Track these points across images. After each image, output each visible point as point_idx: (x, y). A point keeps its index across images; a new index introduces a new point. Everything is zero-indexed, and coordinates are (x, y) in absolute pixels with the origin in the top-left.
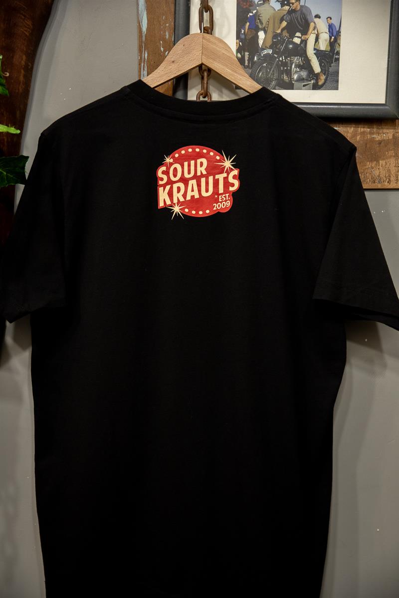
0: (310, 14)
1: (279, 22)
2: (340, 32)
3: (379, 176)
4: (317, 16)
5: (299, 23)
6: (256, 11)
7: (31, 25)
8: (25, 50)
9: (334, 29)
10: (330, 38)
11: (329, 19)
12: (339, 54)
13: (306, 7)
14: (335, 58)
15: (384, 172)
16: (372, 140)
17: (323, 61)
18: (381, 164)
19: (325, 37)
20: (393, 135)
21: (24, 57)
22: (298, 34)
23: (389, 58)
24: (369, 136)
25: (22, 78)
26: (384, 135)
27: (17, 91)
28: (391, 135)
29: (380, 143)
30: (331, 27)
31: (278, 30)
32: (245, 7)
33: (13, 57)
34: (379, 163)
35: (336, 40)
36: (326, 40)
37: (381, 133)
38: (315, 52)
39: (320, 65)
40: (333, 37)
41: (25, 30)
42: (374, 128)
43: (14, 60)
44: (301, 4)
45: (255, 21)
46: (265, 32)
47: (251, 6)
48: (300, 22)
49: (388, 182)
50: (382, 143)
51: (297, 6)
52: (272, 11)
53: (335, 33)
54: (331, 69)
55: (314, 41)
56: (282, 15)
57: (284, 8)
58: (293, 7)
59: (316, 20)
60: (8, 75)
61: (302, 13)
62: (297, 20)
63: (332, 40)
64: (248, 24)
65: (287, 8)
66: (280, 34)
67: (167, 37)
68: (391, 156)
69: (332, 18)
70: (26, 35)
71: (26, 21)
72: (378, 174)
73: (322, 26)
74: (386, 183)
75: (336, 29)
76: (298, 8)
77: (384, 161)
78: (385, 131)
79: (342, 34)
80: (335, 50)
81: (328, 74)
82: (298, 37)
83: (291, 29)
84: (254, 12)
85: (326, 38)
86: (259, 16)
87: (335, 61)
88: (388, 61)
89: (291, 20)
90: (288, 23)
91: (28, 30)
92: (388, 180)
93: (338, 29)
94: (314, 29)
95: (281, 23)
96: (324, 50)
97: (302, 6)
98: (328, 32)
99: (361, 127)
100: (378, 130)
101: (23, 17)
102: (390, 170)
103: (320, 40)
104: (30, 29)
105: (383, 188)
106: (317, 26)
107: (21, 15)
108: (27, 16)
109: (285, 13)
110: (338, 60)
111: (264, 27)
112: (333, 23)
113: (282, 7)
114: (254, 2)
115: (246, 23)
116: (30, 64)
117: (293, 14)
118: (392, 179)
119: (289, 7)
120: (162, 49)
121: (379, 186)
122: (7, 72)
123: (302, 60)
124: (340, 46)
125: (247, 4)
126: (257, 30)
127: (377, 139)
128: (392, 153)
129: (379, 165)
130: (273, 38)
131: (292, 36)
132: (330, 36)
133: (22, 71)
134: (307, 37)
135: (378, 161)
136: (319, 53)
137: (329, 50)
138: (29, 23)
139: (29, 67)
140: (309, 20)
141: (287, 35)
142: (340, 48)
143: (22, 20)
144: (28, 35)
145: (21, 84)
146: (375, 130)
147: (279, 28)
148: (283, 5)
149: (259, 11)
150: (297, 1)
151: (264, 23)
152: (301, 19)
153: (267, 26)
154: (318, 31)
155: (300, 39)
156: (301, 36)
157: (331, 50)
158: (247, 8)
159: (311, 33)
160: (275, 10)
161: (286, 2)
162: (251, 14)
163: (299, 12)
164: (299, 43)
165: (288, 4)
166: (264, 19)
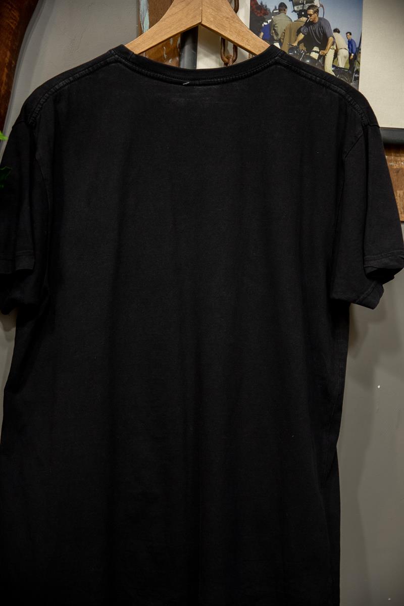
0: (328, 27)
1: (296, 34)
2: (360, 50)
4: (337, 31)
5: (317, 37)
6: (270, 20)
7: (17, 17)
8: (10, 44)
9: (353, 46)
10: (350, 55)
11: (349, 34)
12: (359, 72)
13: (325, 19)
14: (355, 77)
18: (398, 194)
19: (344, 53)
21: (8, 54)
22: (316, 49)
25: (4, 78)
26: (402, 163)
29: (398, 171)
30: (350, 43)
31: (295, 42)
32: (259, 15)
35: (356, 58)
36: (345, 57)
37: (398, 161)
38: (333, 69)
40: (353, 54)
41: (11, 22)
42: (391, 155)
44: (319, 16)
45: (270, 30)
46: (281, 44)
47: (265, 14)
48: (319, 36)
50: (400, 172)
51: (315, 18)
52: (289, 22)
53: (355, 50)
55: (333, 57)
56: (300, 27)
57: (301, 19)
58: (311, 19)
59: (335, 34)
61: (321, 26)
62: (315, 33)
63: (352, 57)
64: (263, 32)
65: (304, 19)
69: (352, 33)
70: (12, 28)
71: (13, 12)
73: (341, 41)
75: (355, 45)
76: (317, 20)
79: (362, 51)
80: (354, 68)
82: (316, 52)
83: (309, 42)
84: (269, 21)
85: (345, 55)
86: (274, 27)
87: (355, 80)
89: (308, 33)
90: (305, 36)
91: (15, 22)
93: (357, 46)
94: (333, 45)
95: (297, 35)
96: (343, 67)
97: (320, 19)
98: (347, 48)
100: (396, 158)
101: (10, 7)
103: (339, 57)
104: (16, 21)
106: (336, 41)
107: (8, 5)
108: (14, 6)
109: (302, 24)
110: (357, 79)
111: (279, 39)
112: (353, 39)
113: (299, 18)
114: (269, 10)
115: (260, 32)
116: (13, 62)
117: (311, 26)
119: (306, 19)
120: (165, 56)
124: (359, 64)
125: (261, 12)
126: (272, 41)
127: (395, 167)
130: (289, 52)
131: (310, 50)
132: (349, 53)
133: (5, 69)
134: (325, 52)
138: (16, 14)
139: (13, 66)
140: (328, 34)
142: (359, 66)
143: (8, 11)
144: (14, 28)
145: (4, 84)
146: (393, 155)
147: (296, 40)
148: (300, 16)
149: (274, 21)
150: (315, 12)
151: (280, 34)
152: (319, 32)
153: (283, 38)
154: (336, 47)
155: (318, 54)
156: (319, 51)
157: (350, 68)
158: (261, 16)
159: (330, 48)
160: (291, 21)
161: (303, 13)
162: (266, 24)
163: (318, 25)
164: (317, 59)
165: (306, 15)
166: (280, 30)
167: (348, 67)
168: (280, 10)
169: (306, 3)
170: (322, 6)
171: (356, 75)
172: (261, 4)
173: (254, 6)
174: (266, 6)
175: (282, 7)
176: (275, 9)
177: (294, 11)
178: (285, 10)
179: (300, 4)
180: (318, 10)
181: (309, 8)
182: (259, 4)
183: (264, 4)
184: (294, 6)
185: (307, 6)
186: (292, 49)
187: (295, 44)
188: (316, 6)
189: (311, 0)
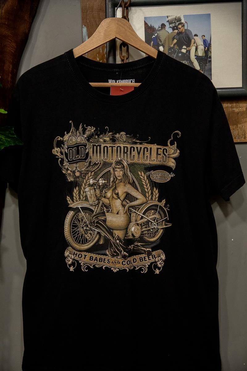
0: (191, 34)
1: (172, 40)
2: (211, 44)
3: (238, 134)
4: (196, 35)
6: (157, 34)
8: (11, 61)
9: (207, 43)
10: (205, 48)
11: (203, 36)
12: (211, 57)
13: (189, 30)
14: (209, 60)
15: (241, 132)
16: (233, 112)
17: (201, 62)
19: (201, 48)
21: (11, 66)
22: (184, 47)
23: (243, 58)
24: (230, 109)
25: (10, 79)
26: (241, 109)
27: (7, 87)
28: (245, 107)
30: (205, 41)
32: (150, 32)
33: (4, 66)
34: (238, 126)
35: (208, 49)
36: (202, 50)
37: (238, 107)
38: (195, 57)
39: (200, 65)
40: (206, 48)
41: (12, 49)
43: (5, 68)
44: (185, 28)
45: (157, 40)
46: (164, 47)
47: (153, 31)
49: (244, 138)
50: (239, 114)
51: (182, 30)
52: (167, 34)
53: (207, 45)
54: (206, 68)
55: (195, 50)
56: (174, 35)
57: (175, 31)
58: (180, 30)
59: (195, 38)
60: (0, 77)
61: (186, 34)
62: (183, 38)
63: (206, 49)
64: (152, 42)
65: (176, 31)
66: (173, 48)
68: (245, 122)
70: (12, 52)
71: (12, 44)
72: (237, 133)
73: (199, 41)
74: (243, 139)
76: (184, 31)
77: (241, 125)
78: (241, 106)
80: (208, 55)
81: (205, 70)
82: (184, 49)
83: (180, 44)
84: (156, 35)
85: (202, 49)
86: (159, 37)
88: (243, 60)
89: (179, 39)
90: (177, 40)
91: (14, 49)
92: (244, 137)
93: (209, 43)
94: (194, 43)
95: (173, 41)
96: (201, 56)
97: (185, 30)
98: (203, 45)
99: (226, 103)
101: (10, 41)
102: (245, 130)
103: (199, 50)
105: (241, 142)
106: (196, 41)
107: (9, 40)
108: (13, 41)
110: (210, 61)
111: (163, 44)
112: (206, 39)
113: (173, 31)
114: (156, 29)
115: (151, 42)
116: (15, 70)
117: (181, 35)
119: (178, 31)
123: (187, 62)
124: (211, 53)
125: (151, 30)
126: (158, 45)
127: (236, 111)
128: (246, 120)
129: (238, 128)
130: (169, 50)
131: (181, 48)
133: (10, 75)
134: (190, 48)
136: (198, 58)
137: (204, 56)
138: (14, 45)
139: (15, 72)
140: (191, 38)
141: (178, 48)
142: (211, 54)
143: (9, 43)
144: (13, 52)
145: (9, 83)
146: (234, 104)
147: (172, 44)
148: (173, 29)
149: (159, 34)
150: (182, 26)
151: (163, 41)
152: (186, 38)
153: (164, 43)
154: (196, 44)
155: (186, 50)
156: (186, 48)
157: (205, 55)
158: (151, 32)
159: (193, 46)
160: (169, 33)
161: (175, 28)
162: (154, 36)
163: (184, 33)
164: (185, 52)
165: (177, 29)
166: (163, 39)
167: (204, 55)
168: (162, 28)
169: (177, 22)
170: (186, 22)
171: (210, 59)
172: (151, 25)
173: (147, 28)
174: (154, 27)
175: (163, 26)
176: (159, 28)
177: (170, 27)
178: (165, 27)
179: (174, 23)
180: (184, 25)
181: (179, 24)
182: (150, 26)
183: (152, 25)
184: (170, 25)
185: (177, 23)
186: (170, 49)
187: (172, 46)
188: (183, 23)
189: (179, 20)
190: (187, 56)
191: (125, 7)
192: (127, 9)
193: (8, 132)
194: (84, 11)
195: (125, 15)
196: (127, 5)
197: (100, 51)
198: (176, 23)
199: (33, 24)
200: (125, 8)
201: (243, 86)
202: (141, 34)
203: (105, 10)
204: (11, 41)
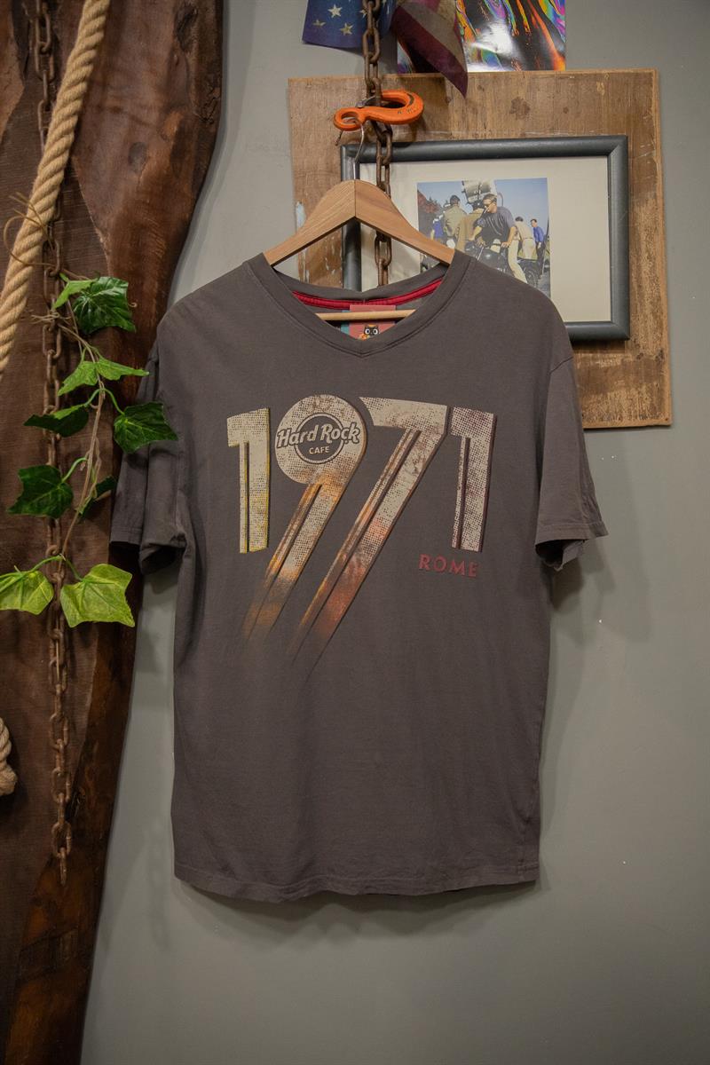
0: (509, 217)
1: (472, 227)
3: (607, 412)
4: (519, 219)
5: (496, 227)
6: (442, 216)
7: (164, 245)
8: (157, 275)
9: (541, 234)
10: (537, 244)
11: (533, 222)
13: (505, 208)
15: (614, 407)
16: (597, 368)
17: (530, 271)
18: (609, 397)
19: (530, 243)
20: (622, 360)
21: (157, 284)
22: (497, 241)
23: (611, 265)
24: (591, 363)
25: (154, 309)
26: (611, 361)
28: (620, 361)
29: (606, 370)
30: (536, 231)
31: (471, 237)
32: (428, 212)
33: (142, 284)
35: (544, 246)
36: (532, 247)
37: (606, 359)
38: (518, 261)
39: (527, 277)
40: (540, 244)
41: (158, 252)
42: (597, 352)
43: (144, 288)
44: (498, 206)
45: (443, 227)
46: (456, 240)
47: (435, 210)
48: (499, 227)
49: (619, 419)
50: (609, 372)
51: (493, 209)
52: (464, 216)
53: (542, 239)
54: (540, 279)
55: (517, 248)
56: (475, 220)
57: (477, 211)
58: (488, 209)
59: (518, 223)
60: (135, 305)
61: (500, 216)
62: (495, 224)
63: (539, 246)
64: (433, 231)
65: (480, 211)
66: (474, 242)
67: (333, 252)
68: (621, 387)
69: (537, 219)
70: (159, 258)
71: (158, 241)
72: (606, 409)
73: (525, 230)
74: (617, 421)
75: (542, 233)
76: (495, 210)
77: (613, 393)
78: (611, 355)
79: (550, 239)
80: (543, 259)
82: (497, 245)
83: (488, 235)
84: (440, 217)
85: (531, 245)
86: (446, 222)
87: (545, 271)
88: (611, 269)
89: (487, 226)
90: (483, 228)
91: (161, 251)
92: (619, 416)
93: (545, 234)
94: (516, 235)
95: (474, 228)
96: (530, 259)
97: (499, 208)
98: (533, 237)
100: (603, 355)
101: (154, 236)
102: (621, 404)
103: (524, 247)
105: (613, 426)
106: (520, 231)
107: (152, 235)
108: (160, 235)
109: (479, 216)
110: (547, 270)
111: (454, 235)
112: (539, 226)
113: (474, 210)
114: (440, 205)
115: (431, 230)
116: (163, 292)
117: (489, 217)
118: (624, 415)
119: (483, 210)
120: (327, 267)
121: (609, 425)
122: (134, 301)
125: (430, 209)
126: (445, 238)
127: (603, 366)
128: (621, 382)
129: (607, 398)
130: (466, 247)
131: (490, 243)
132: (536, 242)
133: (154, 301)
134: (508, 244)
135: (605, 394)
136: (524, 264)
137: (536, 259)
138: (162, 242)
139: (163, 296)
140: (510, 224)
141: (483, 242)
143: (153, 240)
144: (161, 257)
145: (153, 317)
146: (599, 355)
147: (472, 235)
148: (475, 207)
149: (447, 216)
150: (492, 202)
151: (454, 230)
152: (499, 223)
153: (457, 233)
154: (520, 237)
155: (499, 247)
156: (500, 243)
157: (538, 258)
158: (431, 213)
159: (513, 239)
160: (465, 213)
161: (479, 204)
162: (437, 220)
163: (496, 215)
164: (498, 252)
165: (482, 206)
166: (453, 225)
167: (536, 257)
168: (452, 204)
170: (499, 194)
171: (547, 266)
172: (431, 199)
173: (423, 203)
174: (436, 201)
175: (454, 200)
176: (447, 203)
177: (468, 203)
178: (457, 203)
179: (475, 195)
180: (496, 199)
181: (485, 198)
182: (428, 200)
183: (433, 199)
184: (467, 198)
185: (482, 196)
186: (468, 244)
188: (493, 195)
189: (487, 189)
190: (503, 257)
191: (382, 164)
192: (387, 167)
193: (151, 415)
194: (299, 175)
195: (383, 179)
196: (385, 161)
197: (331, 251)
198: (480, 196)
199: (198, 202)
200: (383, 167)
201: (612, 318)
202: (411, 215)
203: (339, 172)
204: (156, 234)
